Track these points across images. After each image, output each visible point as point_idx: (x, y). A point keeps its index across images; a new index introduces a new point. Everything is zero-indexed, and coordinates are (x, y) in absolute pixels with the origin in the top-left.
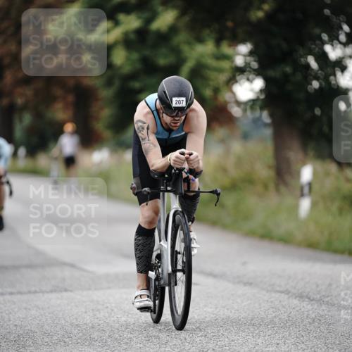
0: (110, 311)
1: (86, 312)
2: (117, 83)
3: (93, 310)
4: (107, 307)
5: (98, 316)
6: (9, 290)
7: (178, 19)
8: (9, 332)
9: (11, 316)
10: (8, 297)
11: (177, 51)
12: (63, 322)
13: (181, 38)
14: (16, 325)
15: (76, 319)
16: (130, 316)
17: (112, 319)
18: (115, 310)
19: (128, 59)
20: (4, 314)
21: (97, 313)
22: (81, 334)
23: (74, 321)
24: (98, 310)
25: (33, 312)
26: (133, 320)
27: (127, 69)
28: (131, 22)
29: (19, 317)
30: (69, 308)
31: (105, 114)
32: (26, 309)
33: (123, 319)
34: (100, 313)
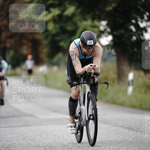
0: (47, 134)
1: (37, 135)
2: (50, 38)
3: (40, 134)
4: (46, 133)
5: (42, 137)
6: (4, 126)
7: (76, 10)
8: (4, 144)
9: (5, 137)
10: (4, 129)
11: (75, 24)
12: (27, 139)
13: (77, 18)
14: (7, 141)
15: (33, 138)
16: (56, 137)
17: (48, 138)
18: (50, 134)
19: (54, 27)
20: (2, 136)
21: (42, 135)
22: (35, 145)
23: (32, 139)
24: (42, 134)
25: (15, 135)
26: (57, 138)
27: (54, 32)
28: (56, 12)
29: (8, 137)
30: (30, 133)
31: (45, 51)
32: (11, 133)
33: (53, 138)
34: (43, 135)
